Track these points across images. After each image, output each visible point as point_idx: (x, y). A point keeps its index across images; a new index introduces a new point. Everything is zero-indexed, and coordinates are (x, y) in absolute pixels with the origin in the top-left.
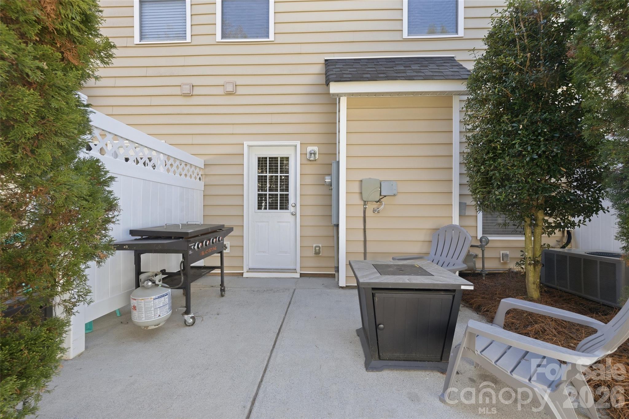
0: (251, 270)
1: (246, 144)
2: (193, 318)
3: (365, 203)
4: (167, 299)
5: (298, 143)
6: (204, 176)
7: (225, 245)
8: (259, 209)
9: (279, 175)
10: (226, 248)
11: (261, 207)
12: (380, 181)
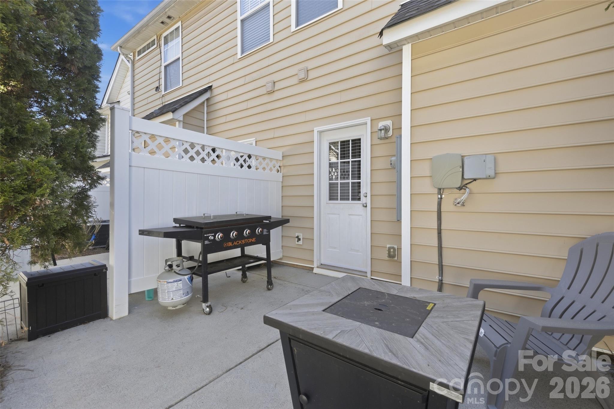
0: (322, 266)
1: (316, 130)
2: (209, 307)
3: (440, 191)
4: (181, 285)
6: (282, 168)
7: (297, 237)
8: (330, 199)
9: (351, 160)
10: (299, 240)
11: (332, 197)
12: (463, 157)
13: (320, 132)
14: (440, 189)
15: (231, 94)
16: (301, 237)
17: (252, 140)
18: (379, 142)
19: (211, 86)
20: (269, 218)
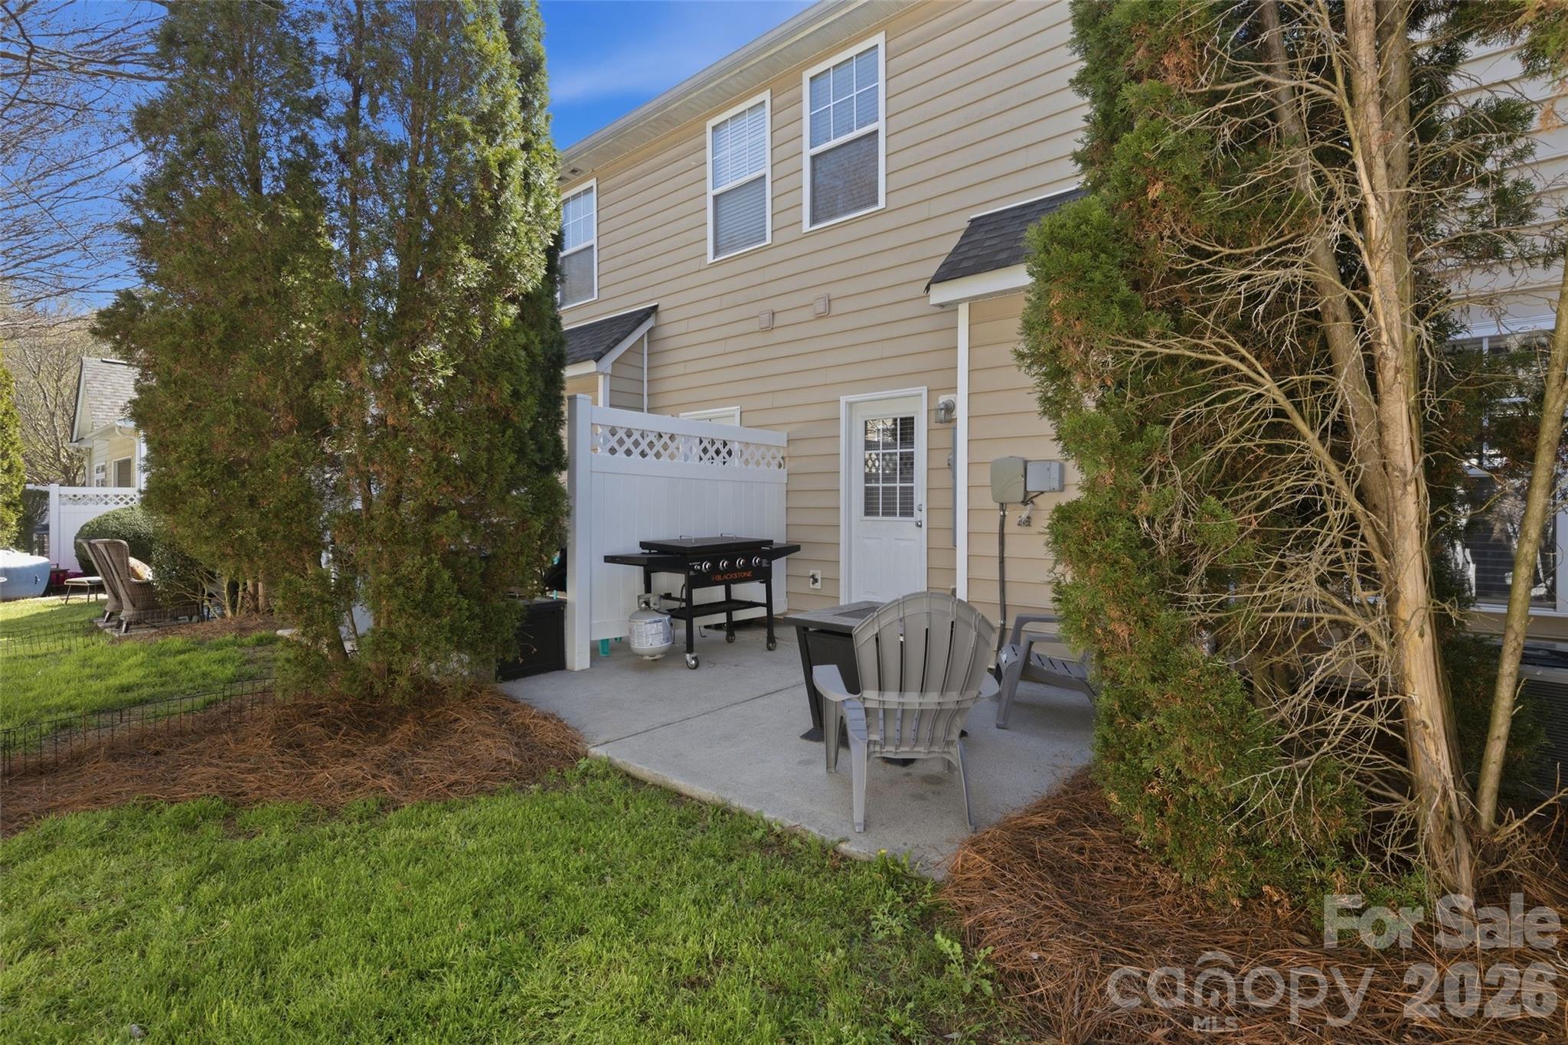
1: (843, 399)
2: (695, 659)
3: (1003, 507)
4: (659, 627)
5: (924, 390)
6: (787, 459)
7: (813, 576)
8: (867, 514)
9: (898, 451)
10: (816, 581)
11: (870, 510)
12: (1026, 463)
13: (850, 405)
14: (1002, 504)
15: (694, 325)
16: (818, 577)
17: (735, 410)
18: (939, 425)
19: (656, 307)
20: (770, 542)
